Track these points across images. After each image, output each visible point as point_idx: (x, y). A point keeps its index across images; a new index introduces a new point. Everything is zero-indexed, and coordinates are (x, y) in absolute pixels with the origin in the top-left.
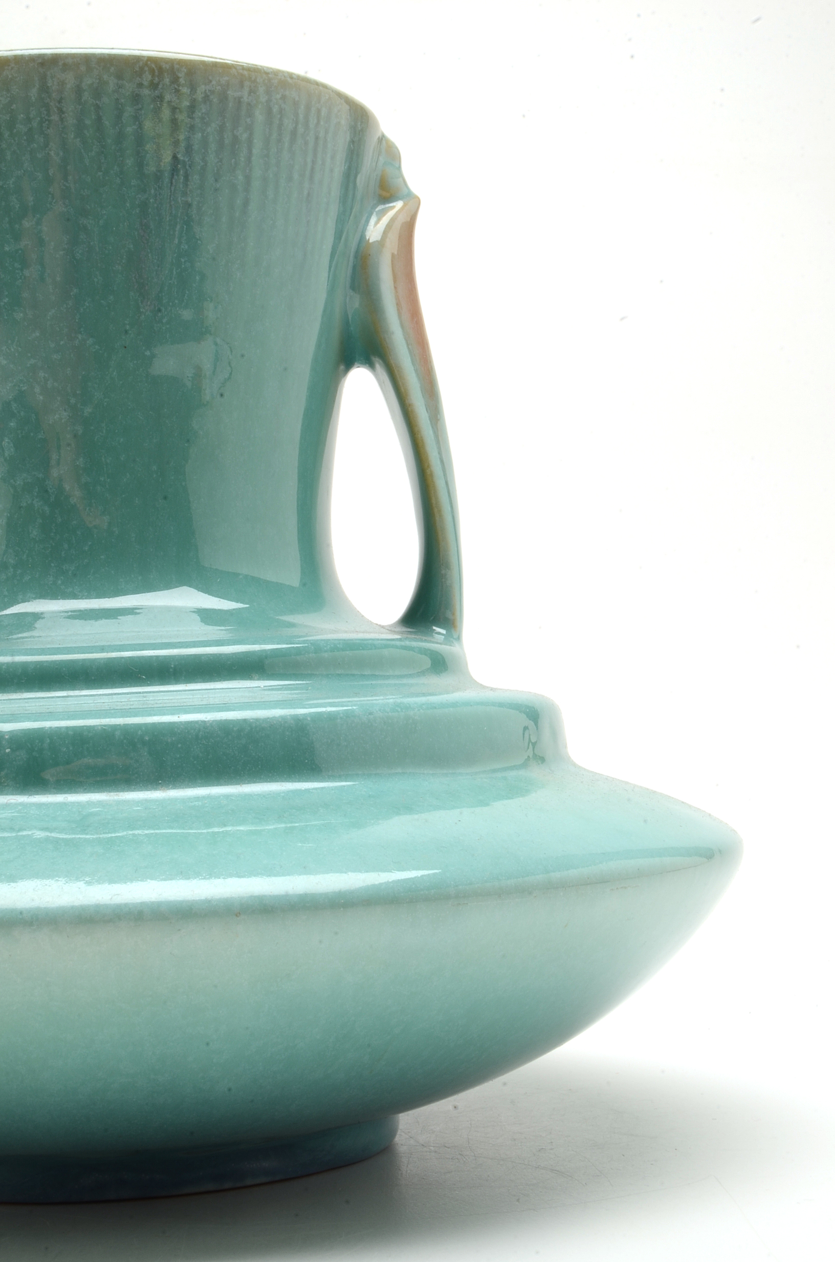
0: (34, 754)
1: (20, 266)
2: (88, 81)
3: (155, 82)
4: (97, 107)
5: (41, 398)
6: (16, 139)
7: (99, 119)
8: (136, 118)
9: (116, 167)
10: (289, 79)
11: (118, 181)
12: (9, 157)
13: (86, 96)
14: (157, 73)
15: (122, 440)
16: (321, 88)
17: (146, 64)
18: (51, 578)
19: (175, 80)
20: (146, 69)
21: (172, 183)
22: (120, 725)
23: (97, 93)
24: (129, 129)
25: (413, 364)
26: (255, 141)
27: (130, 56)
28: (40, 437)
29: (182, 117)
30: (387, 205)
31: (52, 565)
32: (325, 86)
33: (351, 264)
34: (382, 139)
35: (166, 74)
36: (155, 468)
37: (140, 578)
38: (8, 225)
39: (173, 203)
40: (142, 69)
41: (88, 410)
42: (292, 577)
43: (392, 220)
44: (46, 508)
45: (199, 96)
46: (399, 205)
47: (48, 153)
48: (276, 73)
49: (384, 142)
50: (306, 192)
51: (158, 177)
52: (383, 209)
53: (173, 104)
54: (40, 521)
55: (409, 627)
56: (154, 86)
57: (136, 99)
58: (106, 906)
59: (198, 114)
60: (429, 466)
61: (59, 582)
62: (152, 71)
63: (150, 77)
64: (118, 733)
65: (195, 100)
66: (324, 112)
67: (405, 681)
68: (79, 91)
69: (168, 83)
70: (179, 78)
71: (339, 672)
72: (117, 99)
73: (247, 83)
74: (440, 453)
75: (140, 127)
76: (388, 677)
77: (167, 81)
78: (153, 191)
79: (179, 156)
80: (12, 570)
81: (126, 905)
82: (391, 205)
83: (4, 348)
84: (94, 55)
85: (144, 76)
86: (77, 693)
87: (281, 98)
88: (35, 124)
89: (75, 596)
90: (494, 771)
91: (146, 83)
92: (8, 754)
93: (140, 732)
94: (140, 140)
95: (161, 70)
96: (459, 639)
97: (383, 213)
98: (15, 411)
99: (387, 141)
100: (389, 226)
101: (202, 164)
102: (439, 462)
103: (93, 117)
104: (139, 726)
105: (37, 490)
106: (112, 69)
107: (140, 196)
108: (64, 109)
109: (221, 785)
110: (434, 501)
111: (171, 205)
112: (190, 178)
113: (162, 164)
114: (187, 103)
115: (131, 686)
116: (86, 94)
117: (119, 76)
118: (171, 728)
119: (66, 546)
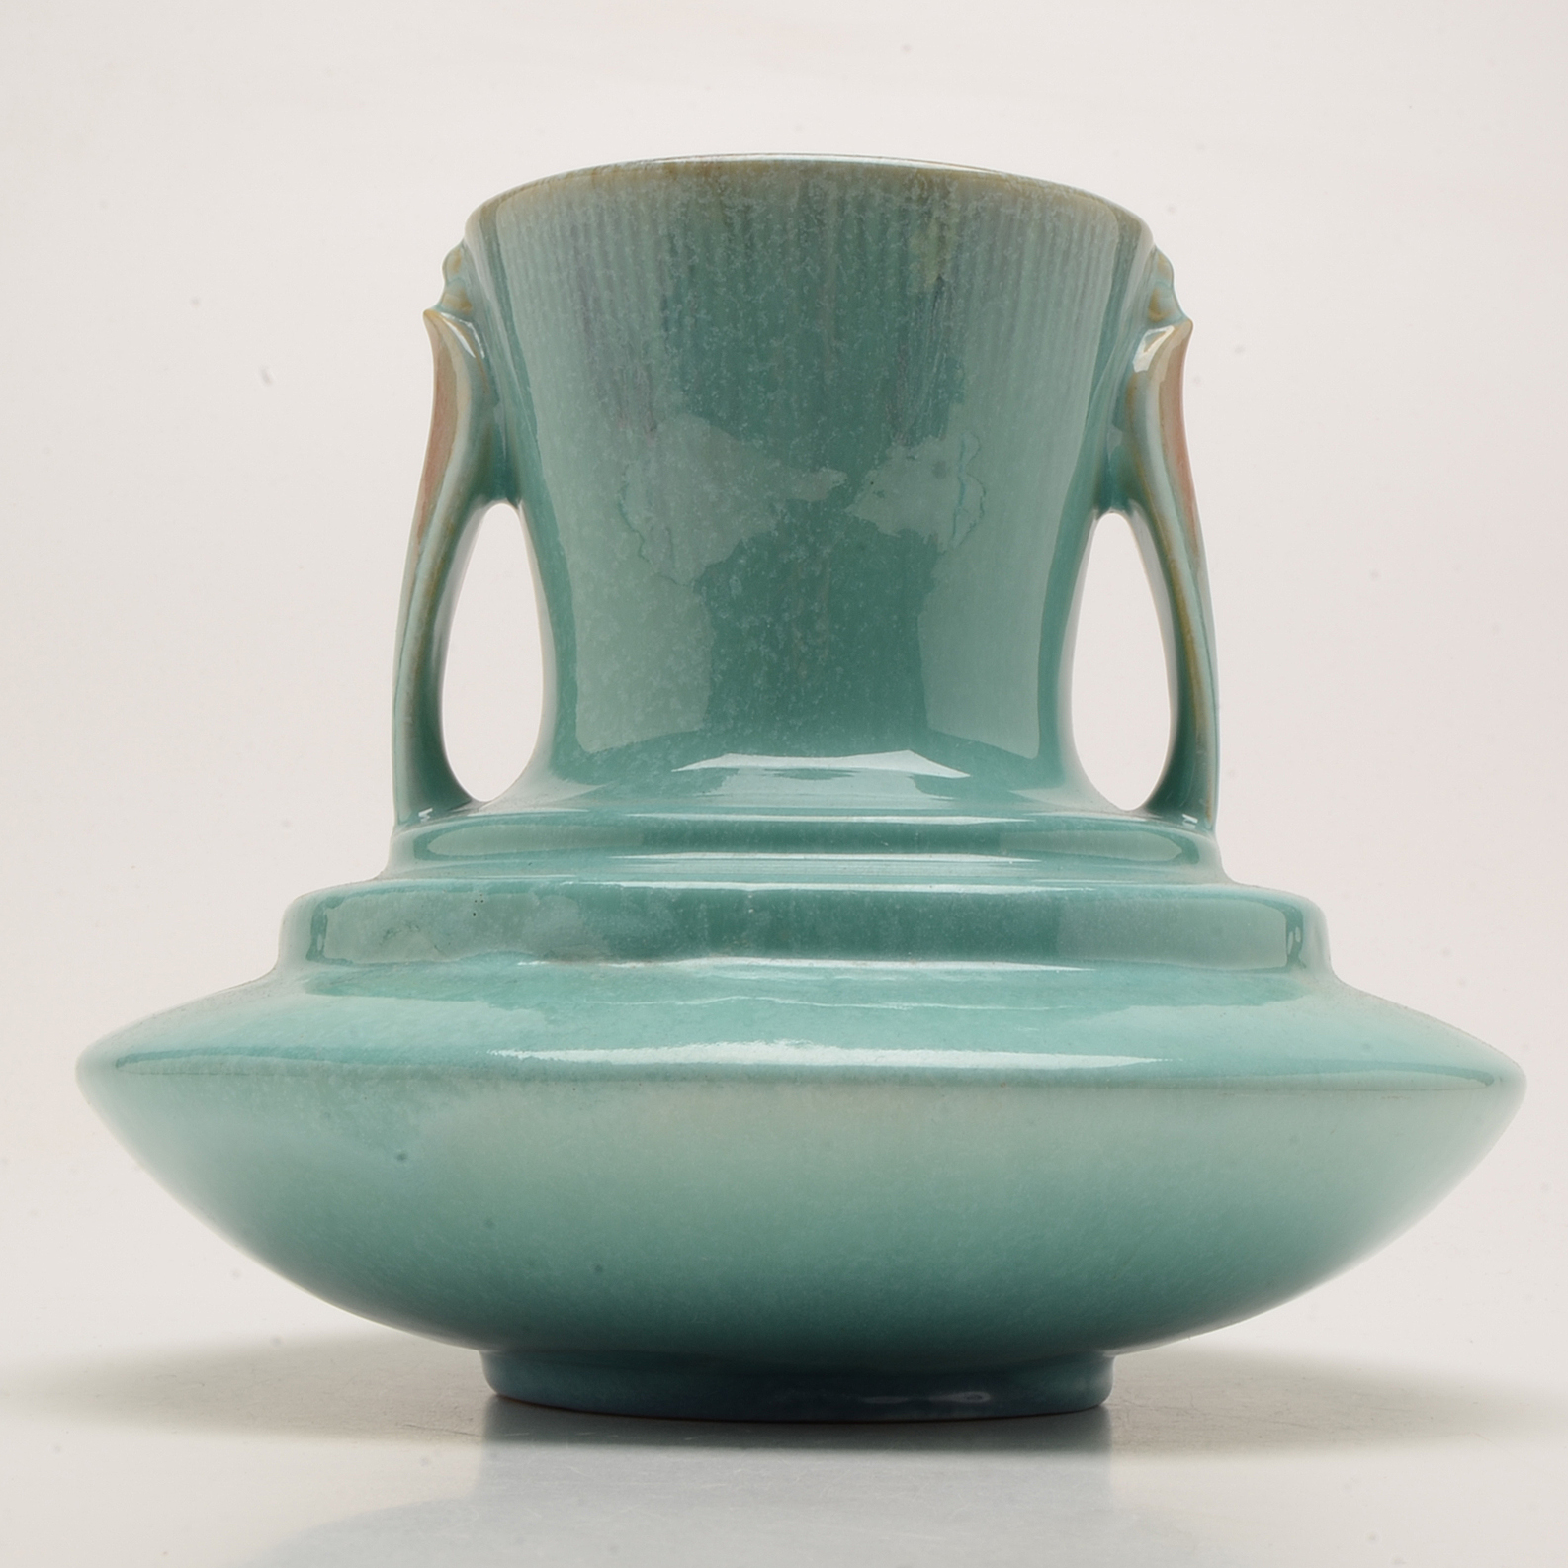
0: (779, 916)
1: (763, 389)
2: (852, 193)
3: (924, 196)
4: (861, 220)
6: (770, 251)
7: (862, 233)
8: (902, 235)
9: (876, 287)
10: (1064, 193)
11: (878, 302)
12: (760, 271)
13: (850, 209)
14: (926, 187)
15: (861, 585)
16: (1098, 202)
17: (916, 177)
18: (776, 733)
19: (946, 194)
20: (916, 181)
21: (934, 306)
22: (869, 892)
23: (862, 207)
24: (893, 246)
25: (1178, 515)
26: (1026, 262)
27: (899, 167)
28: (772, 576)
29: (951, 236)
30: (1157, 331)
31: (778, 718)
32: (1101, 200)
33: (1114, 398)
34: (1155, 253)
35: (936, 189)
36: (895, 617)
37: (873, 738)
38: (753, 344)
39: (934, 328)
40: (911, 181)
41: (827, 550)
42: (1028, 747)
43: (1162, 348)
44: (774, 655)
45: (970, 213)
46: (1169, 330)
47: (804, 269)
48: (1053, 186)
49: (1156, 257)
50: (1074, 318)
51: (920, 299)
52: (1152, 335)
53: (942, 220)
54: (766, 669)
55: (1155, 813)
56: (922, 200)
57: (903, 213)
58: (871, 1068)
59: (967, 232)
60: (1189, 631)
61: (785, 737)
62: (922, 185)
63: (919, 192)
64: (867, 899)
65: (965, 217)
66: (1098, 231)
67: (1160, 869)
68: (842, 204)
69: (938, 198)
70: (949, 192)
71: (1091, 854)
72: (883, 214)
73: (1021, 199)
74: (1202, 617)
75: (905, 244)
76: (1142, 863)
77: (937, 195)
78: (913, 314)
79: (944, 277)
80: (732, 721)
81: (891, 1068)
82: (1161, 330)
83: (739, 477)
84: (860, 165)
85: (913, 189)
86: (814, 856)
87: (1055, 216)
88: (791, 236)
89: (802, 755)
90: (1256, 971)
91: (914, 197)
92: (752, 915)
93: (890, 900)
94: (904, 258)
95: (931, 182)
96: (1212, 829)
97: (1151, 340)
98: (747, 547)
99: (1161, 255)
100: (1158, 355)
101: (968, 286)
102: (1201, 627)
103: (856, 231)
104: (889, 894)
105: (765, 634)
106: (879, 181)
107: (899, 319)
108: (825, 222)
109: (972, 960)
110: (1193, 671)
111: (932, 331)
112: (954, 301)
113: (926, 286)
114: (956, 220)
115: (872, 853)
116: (850, 206)
117: (886, 189)
118: (924, 898)
119: (793, 698)
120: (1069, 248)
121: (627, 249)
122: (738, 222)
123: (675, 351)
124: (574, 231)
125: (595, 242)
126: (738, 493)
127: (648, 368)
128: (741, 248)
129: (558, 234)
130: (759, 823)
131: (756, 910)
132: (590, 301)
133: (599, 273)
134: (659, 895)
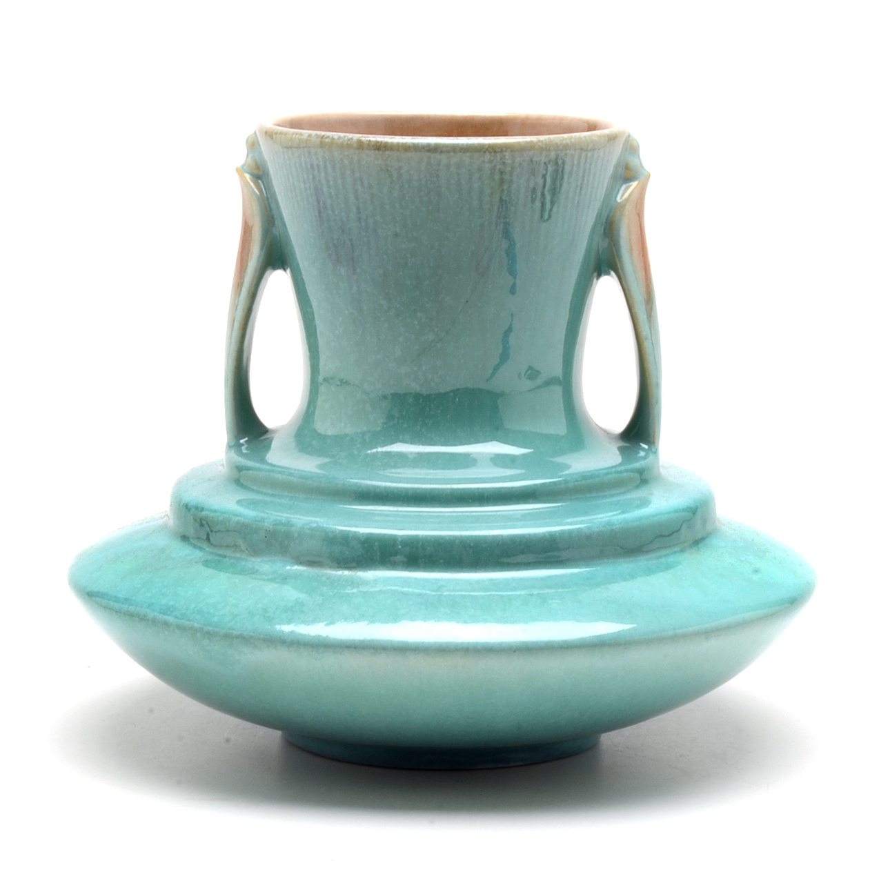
0: (414, 550)
3: (492, 159)
4: (459, 174)
5: (418, 327)
7: (459, 180)
8: (480, 179)
9: (467, 206)
11: (468, 213)
13: (453, 169)
14: (493, 154)
18: (419, 427)
19: (503, 156)
20: (487, 152)
21: (498, 213)
23: (459, 167)
24: (476, 185)
29: (507, 177)
30: (628, 184)
31: (420, 419)
35: (498, 154)
43: (632, 192)
45: (516, 164)
47: (430, 198)
50: (576, 202)
52: (625, 187)
53: (501, 170)
56: (491, 161)
57: (480, 169)
59: (515, 173)
61: (423, 430)
62: (490, 153)
63: (489, 157)
64: (457, 542)
65: (514, 167)
68: (448, 166)
72: (470, 170)
75: (482, 183)
77: (498, 158)
78: (488, 217)
79: (503, 198)
82: (631, 184)
83: (399, 299)
85: (486, 156)
87: (564, 156)
88: (422, 182)
91: (486, 160)
92: (400, 549)
94: (482, 190)
95: (495, 152)
97: (626, 190)
101: (516, 200)
103: (456, 179)
104: (468, 537)
106: (468, 153)
107: (480, 219)
108: (440, 175)
112: (509, 209)
113: (494, 203)
114: (509, 169)
116: (453, 167)
117: (472, 157)
119: (428, 409)
120: (572, 169)
121: (339, 181)
122: (395, 175)
123: (364, 234)
124: (312, 166)
125: (323, 174)
126: (398, 306)
127: (351, 240)
128: (397, 187)
129: (304, 165)
130: (406, 489)
131: (402, 547)
132: (321, 203)
133: (325, 190)
134: (356, 537)
